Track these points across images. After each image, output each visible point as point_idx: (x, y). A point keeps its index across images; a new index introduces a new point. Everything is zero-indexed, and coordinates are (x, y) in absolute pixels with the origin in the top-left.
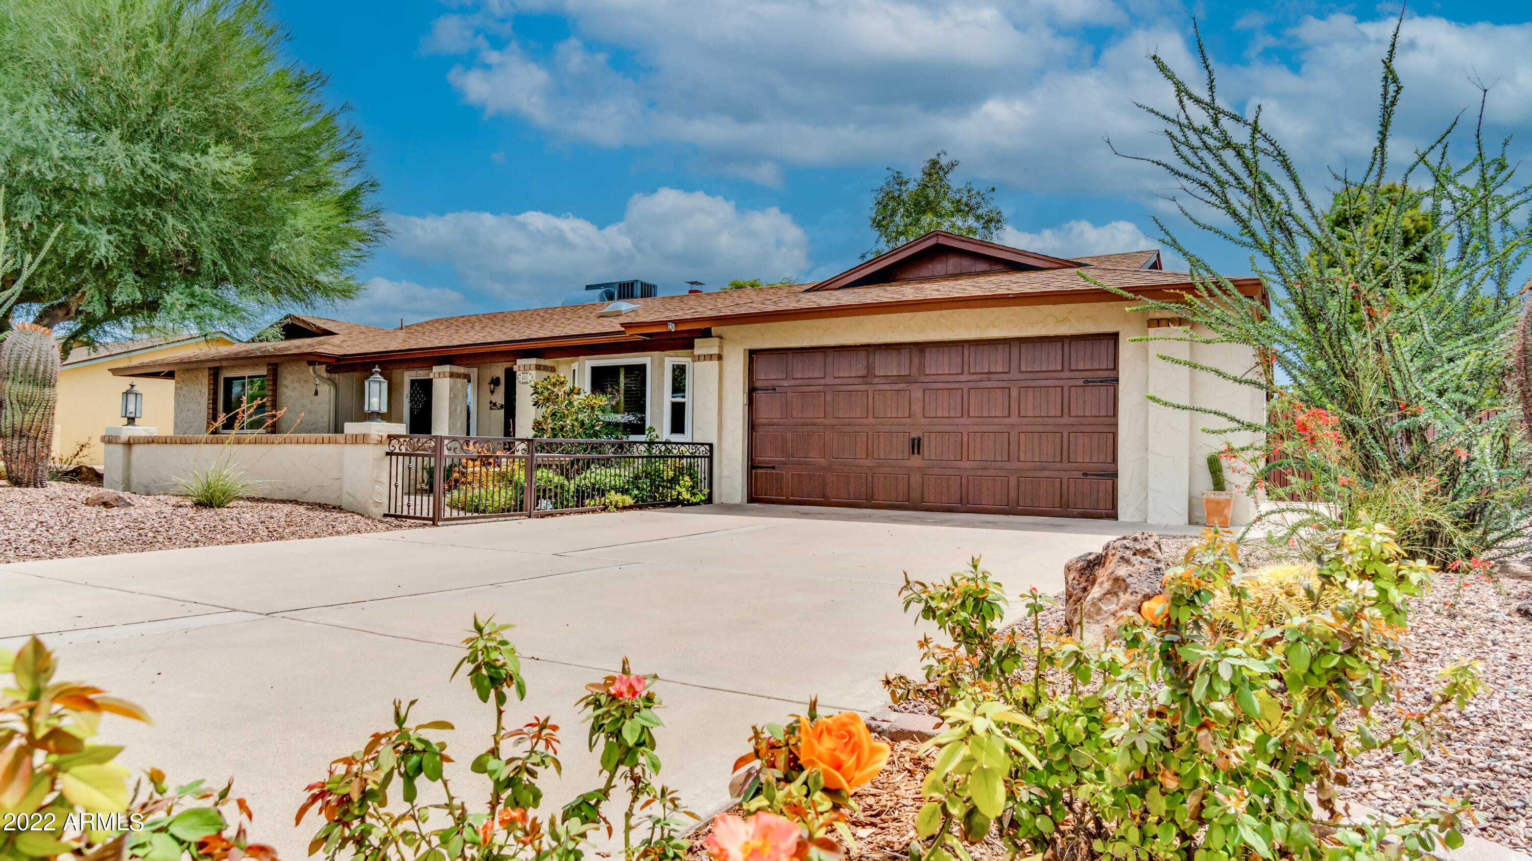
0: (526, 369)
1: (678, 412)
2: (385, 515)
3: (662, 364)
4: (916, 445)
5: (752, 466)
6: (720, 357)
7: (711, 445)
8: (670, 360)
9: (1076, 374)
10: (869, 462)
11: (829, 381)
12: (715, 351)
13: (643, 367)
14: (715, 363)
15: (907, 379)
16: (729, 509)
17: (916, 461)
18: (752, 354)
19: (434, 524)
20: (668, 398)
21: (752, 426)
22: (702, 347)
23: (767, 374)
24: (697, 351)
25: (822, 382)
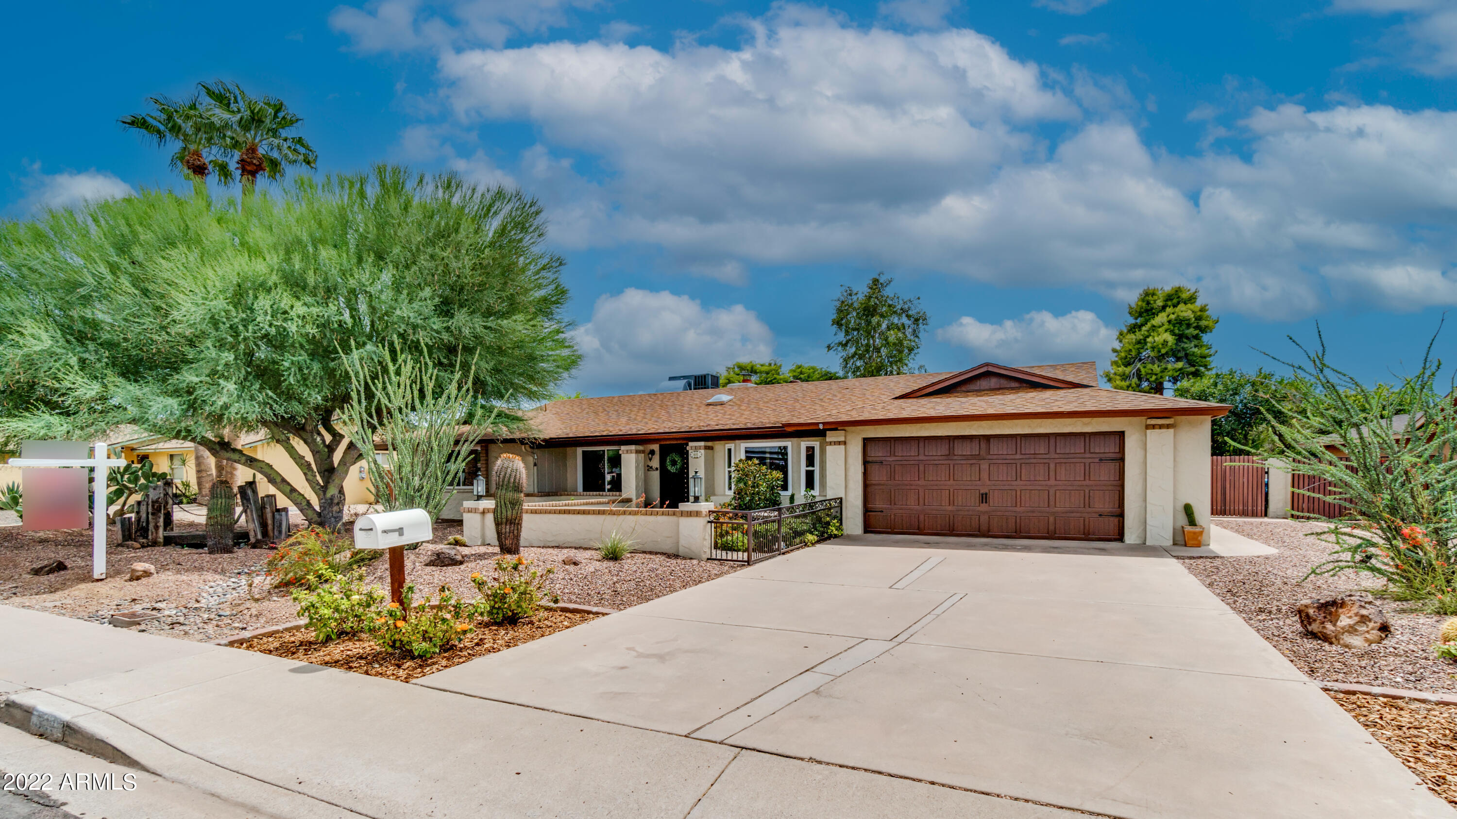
0: (696, 449)
1: (810, 476)
2: (708, 559)
3: (799, 445)
4: (984, 498)
5: (867, 510)
6: (845, 443)
7: (841, 499)
8: (804, 443)
9: (1094, 456)
10: (950, 508)
11: (921, 457)
12: (842, 439)
13: (785, 448)
14: (843, 447)
15: (978, 457)
16: (852, 540)
17: (984, 507)
18: (864, 439)
19: (749, 564)
20: (804, 468)
21: (866, 486)
22: (831, 436)
23: (876, 453)
24: (828, 439)
25: (916, 458)
